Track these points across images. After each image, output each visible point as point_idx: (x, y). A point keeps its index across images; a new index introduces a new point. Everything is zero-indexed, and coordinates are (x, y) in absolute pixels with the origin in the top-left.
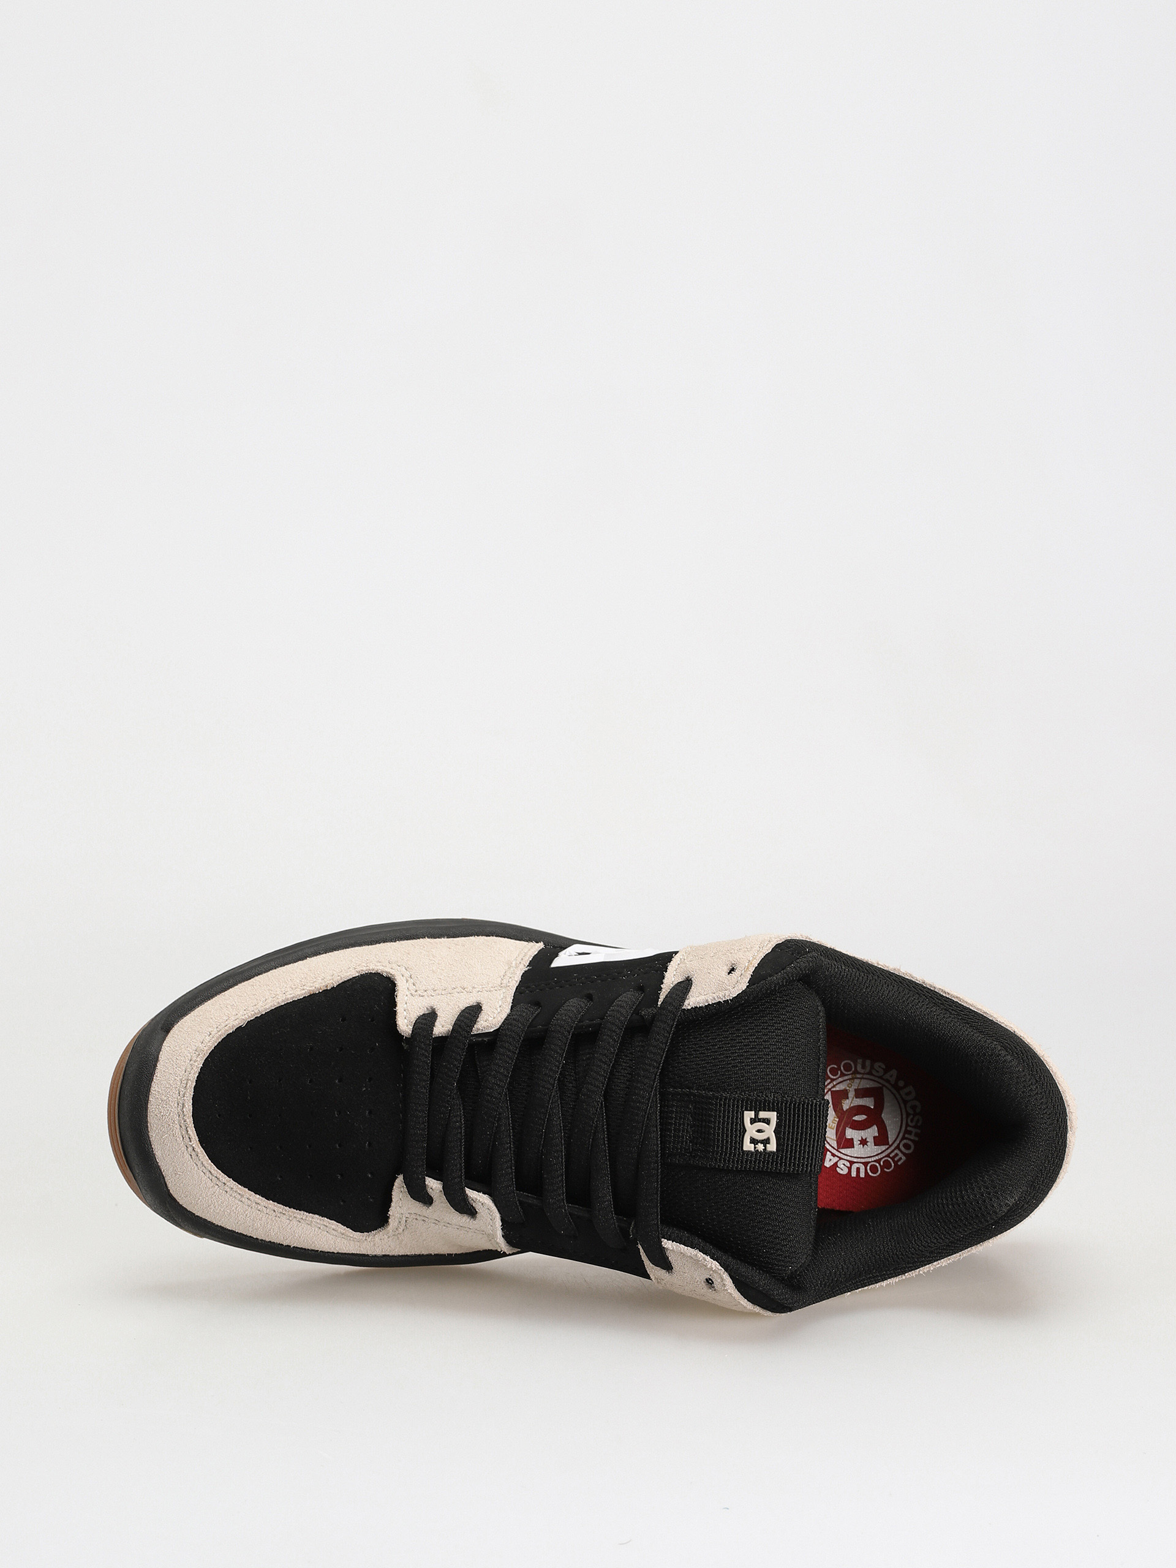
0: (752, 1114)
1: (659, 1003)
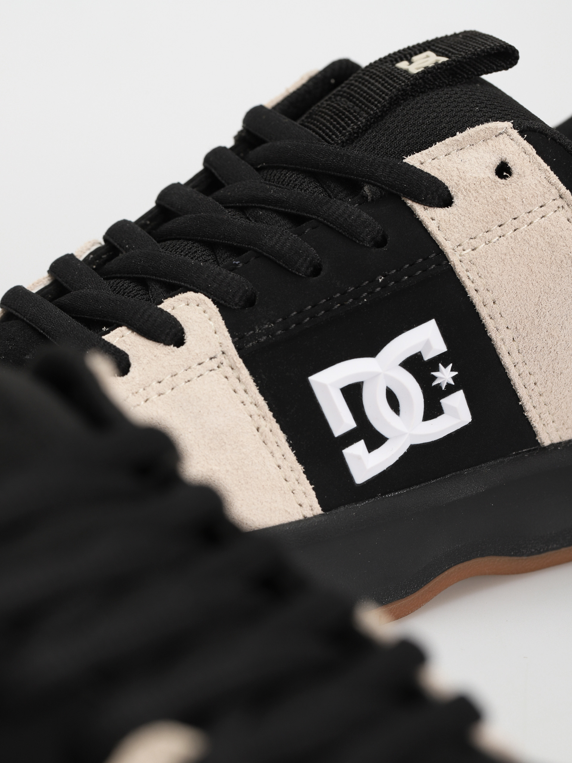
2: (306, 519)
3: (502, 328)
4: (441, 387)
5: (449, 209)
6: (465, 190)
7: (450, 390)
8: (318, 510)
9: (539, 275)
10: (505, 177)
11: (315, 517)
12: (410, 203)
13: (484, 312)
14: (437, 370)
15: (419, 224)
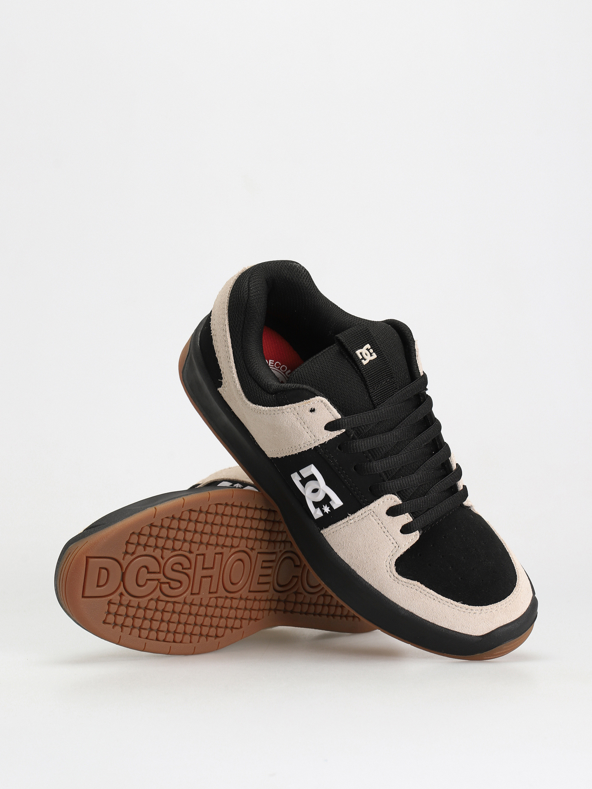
0: (363, 361)
1: (344, 430)
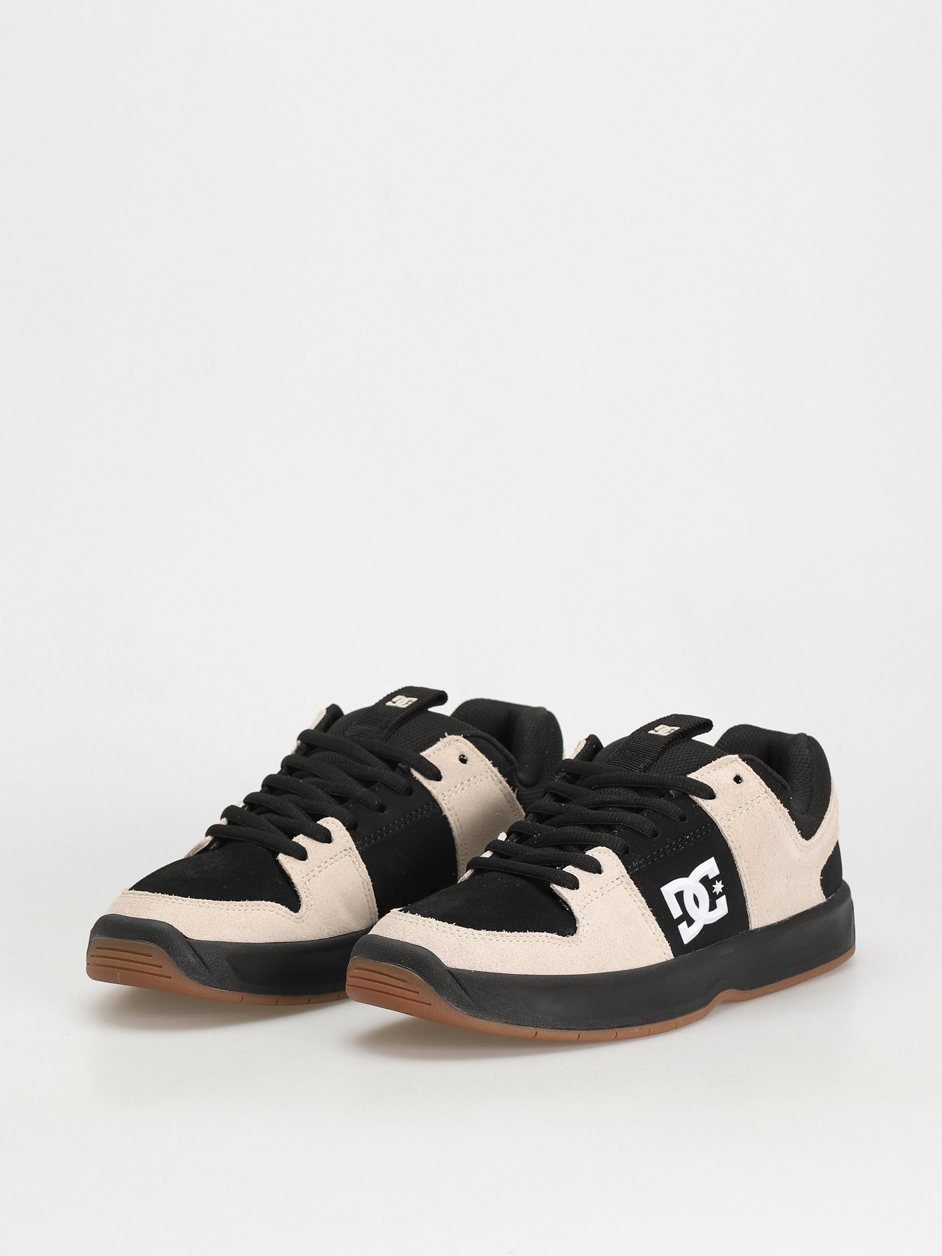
2: (667, 961)
3: (743, 861)
4: (716, 894)
5: (715, 800)
6: (722, 790)
7: (721, 895)
8: (672, 957)
9: (759, 833)
10: (739, 783)
11: (671, 960)
12: (695, 798)
13: (735, 852)
14: (715, 884)
15: (700, 809)
